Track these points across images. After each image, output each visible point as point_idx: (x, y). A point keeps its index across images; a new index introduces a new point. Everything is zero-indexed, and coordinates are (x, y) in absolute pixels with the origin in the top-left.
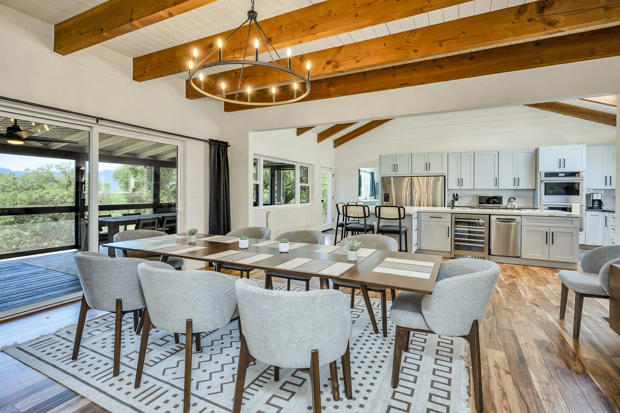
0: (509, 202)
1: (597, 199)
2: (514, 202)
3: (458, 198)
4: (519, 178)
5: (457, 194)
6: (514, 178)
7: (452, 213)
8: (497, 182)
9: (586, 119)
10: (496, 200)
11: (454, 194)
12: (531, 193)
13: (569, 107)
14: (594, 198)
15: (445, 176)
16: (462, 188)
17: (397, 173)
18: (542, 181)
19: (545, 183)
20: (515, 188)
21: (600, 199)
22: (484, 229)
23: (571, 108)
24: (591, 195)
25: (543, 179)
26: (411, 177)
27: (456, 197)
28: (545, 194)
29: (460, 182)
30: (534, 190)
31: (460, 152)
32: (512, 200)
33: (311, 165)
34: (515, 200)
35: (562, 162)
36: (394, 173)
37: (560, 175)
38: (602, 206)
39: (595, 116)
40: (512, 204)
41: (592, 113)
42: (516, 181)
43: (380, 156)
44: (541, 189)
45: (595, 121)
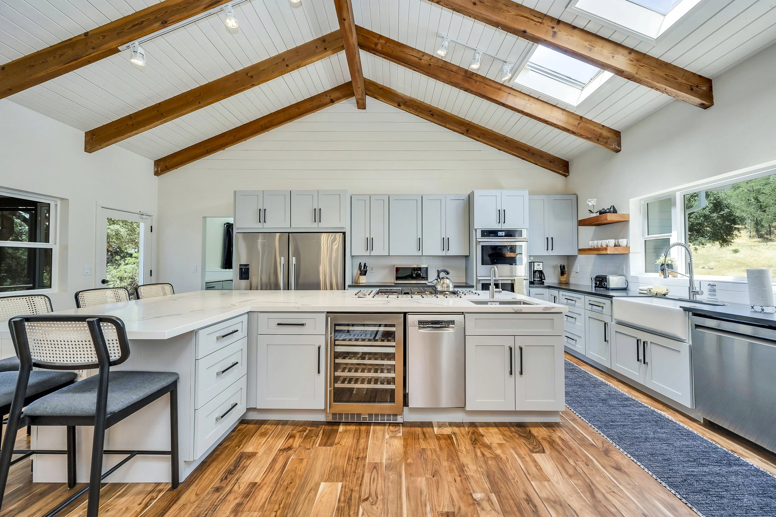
0: (439, 280)
1: (538, 269)
2: (447, 280)
3: (366, 271)
4: (448, 238)
5: (365, 264)
6: (442, 238)
7: (328, 312)
8: (420, 243)
9: (523, 159)
10: (420, 272)
11: (360, 263)
12: (463, 262)
13: (505, 139)
14: (536, 269)
15: (344, 233)
16: (373, 253)
17: (265, 225)
18: (478, 243)
19: (482, 246)
20: (444, 254)
21: (541, 269)
22: (394, 346)
23: (506, 141)
24: (531, 264)
25: (479, 240)
26: (289, 233)
27: (364, 269)
28: (482, 264)
29: (369, 243)
30: (467, 257)
31: (369, 195)
32: (442, 275)
33: (62, 199)
34: (448, 276)
35: (501, 215)
36: (260, 225)
37: (500, 234)
38: (544, 279)
39: (532, 155)
40: (443, 283)
41: (528, 150)
42: (445, 243)
43: (235, 192)
44: (477, 255)
45: (532, 161)
